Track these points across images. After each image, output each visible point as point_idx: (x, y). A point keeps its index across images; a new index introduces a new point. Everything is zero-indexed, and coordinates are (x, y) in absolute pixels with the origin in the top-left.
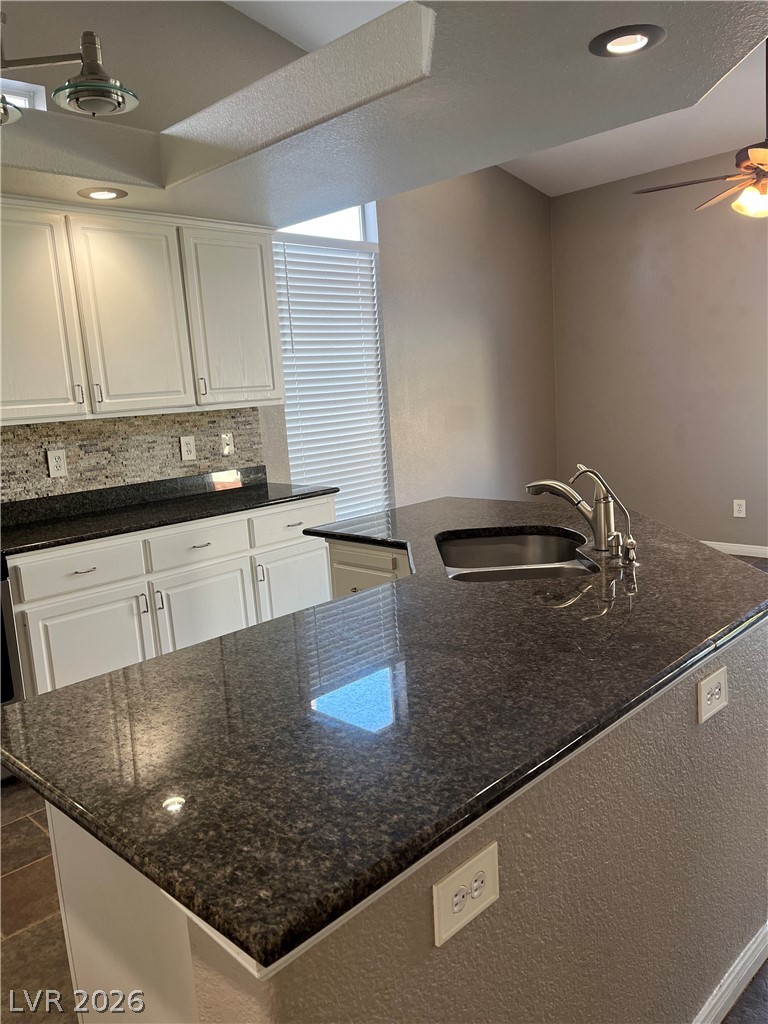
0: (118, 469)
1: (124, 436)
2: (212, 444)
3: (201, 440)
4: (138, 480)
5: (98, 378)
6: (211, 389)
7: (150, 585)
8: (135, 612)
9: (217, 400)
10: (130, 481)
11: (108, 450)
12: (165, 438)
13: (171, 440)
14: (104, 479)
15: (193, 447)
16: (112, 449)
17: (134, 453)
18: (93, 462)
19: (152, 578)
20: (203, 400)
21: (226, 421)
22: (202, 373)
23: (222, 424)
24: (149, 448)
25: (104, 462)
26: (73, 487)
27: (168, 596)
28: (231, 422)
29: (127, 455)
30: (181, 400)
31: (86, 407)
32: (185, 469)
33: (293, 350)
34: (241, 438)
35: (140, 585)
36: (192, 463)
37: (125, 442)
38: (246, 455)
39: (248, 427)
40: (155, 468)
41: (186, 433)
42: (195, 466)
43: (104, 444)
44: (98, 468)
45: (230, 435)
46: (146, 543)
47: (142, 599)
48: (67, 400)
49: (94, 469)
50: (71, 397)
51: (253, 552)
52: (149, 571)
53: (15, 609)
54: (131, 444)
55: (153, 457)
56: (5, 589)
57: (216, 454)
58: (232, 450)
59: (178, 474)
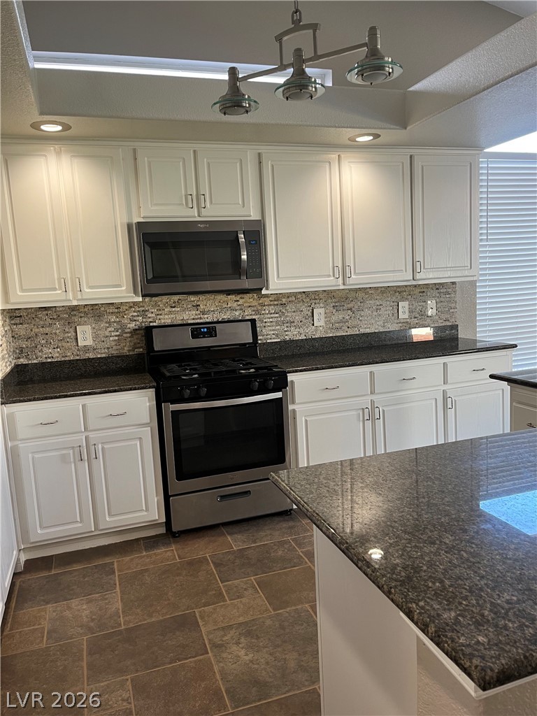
0: (356, 322)
1: (362, 301)
2: (420, 308)
3: (413, 305)
4: (368, 331)
5: (349, 261)
6: (424, 268)
7: (372, 402)
8: (361, 419)
9: (426, 277)
10: (362, 331)
11: (351, 309)
12: (388, 303)
13: (392, 304)
14: (347, 329)
15: (407, 310)
16: (353, 309)
17: (367, 312)
18: (341, 317)
19: (374, 397)
20: (418, 276)
21: (432, 291)
22: (419, 257)
23: (429, 294)
24: (377, 309)
25: (348, 317)
26: (327, 333)
27: (384, 411)
28: (435, 293)
29: (362, 313)
30: (402, 277)
31: (340, 280)
32: (400, 325)
33: (487, 240)
34: (442, 304)
35: (366, 401)
36: (405, 321)
37: (362, 304)
38: (444, 316)
39: (447, 296)
40: (379, 323)
41: (403, 299)
42: (407, 322)
43: (349, 305)
44: (343, 321)
45: (434, 302)
46: (372, 373)
47: (366, 411)
48: (329, 276)
49: (341, 321)
50: (331, 274)
51: (445, 387)
52: (372, 393)
53: (291, 407)
54: (366, 306)
55: (380, 315)
56: (285, 394)
57: (422, 315)
58: (434, 312)
59: (396, 327)
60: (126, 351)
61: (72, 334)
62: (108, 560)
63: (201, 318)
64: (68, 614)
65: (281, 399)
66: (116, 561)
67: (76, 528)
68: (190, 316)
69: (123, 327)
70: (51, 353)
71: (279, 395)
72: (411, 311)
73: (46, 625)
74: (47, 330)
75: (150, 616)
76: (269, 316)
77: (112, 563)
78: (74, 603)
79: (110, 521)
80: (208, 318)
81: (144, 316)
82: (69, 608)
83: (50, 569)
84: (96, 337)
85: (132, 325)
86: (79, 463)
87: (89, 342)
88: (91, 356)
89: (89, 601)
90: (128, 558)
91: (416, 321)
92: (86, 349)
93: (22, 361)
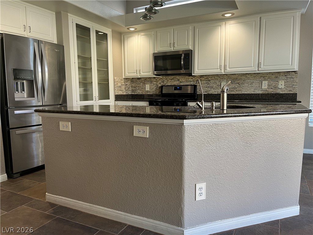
0: (240, 89)
1: (244, 80)
2: (275, 84)
3: (270, 83)
4: (246, 93)
10: (243, 93)
11: (238, 83)
12: (257, 81)
13: (259, 82)
14: (236, 91)
16: (239, 83)
17: (246, 85)
18: (233, 86)
20: (260, 69)
21: (282, 77)
23: (280, 78)
24: (251, 84)
25: (237, 87)
28: (284, 77)
29: (244, 85)
31: (223, 71)
32: (263, 91)
34: (288, 83)
37: (244, 82)
38: (289, 89)
39: (292, 79)
40: (252, 90)
41: (265, 80)
42: (267, 90)
44: (235, 88)
45: (283, 82)
54: (246, 82)
55: (252, 87)
57: (276, 87)
58: (283, 87)
59: (260, 92)
60: (157, 93)
61: (144, 87)
63: (180, 84)
68: (176, 83)
69: (157, 85)
70: (139, 92)
72: (268, 85)
74: (139, 85)
76: (203, 84)
80: (182, 84)
81: (163, 83)
84: (150, 88)
85: (160, 85)
87: (148, 89)
88: (149, 94)
91: (272, 90)
92: (148, 91)
93: (133, 93)
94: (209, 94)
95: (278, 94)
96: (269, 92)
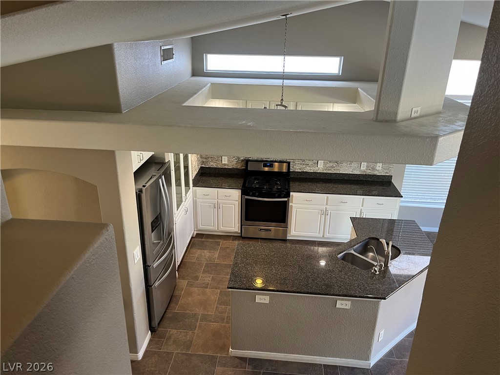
0: (338, 168)
2: (373, 166)
3: (369, 164)
4: (344, 172)
7: (326, 208)
8: (320, 214)
10: (341, 172)
14: (333, 170)
15: (365, 166)
16: (338, 162)
17: (345, 164)
18: (331, 165)
19: (327, 206)
24: (350, 164)
25: (335, 166)
26: (324, 171)
29: (342, 165)
32: (361, 172)
34: (385, 165)
38: (385, 171)
40: (350, 170)
42: (365, 171)
44: (332, 167)
45: (381, 164)
46: (327, 197)
47: (323, 211)
49: (331, 167)
51: (362, 208)
52: (327, 204)
53: (290, 204)
55: (351, 167)
56: (289, 200)
57: (373, 169)
58: (380, 168)
59: (358, 173)
60: (239, 167)
61: (220, 159)
62: (219, 240)
63: (268, 159)
64: (203, 254)
65: (286, 201)
66: (221, 241)
67: (211, 228)
68: (265, 157)
69: (239, 159)
70: (212, 164)
71: (286, 199)
72: (367, 167)
73: (197, 256)
74: (212, 156)
75: (224, 262)
77: (220, 242)
78: (206, 251)
79: (222, 228)
82: (204, 252)
83: (202, 238)
84: (228, 161)
85: (242, 158)
86: (214, 209)
87: (226, 162)
88: (226, 167)
89: (210, 252)
90: (225, 242)
91: (370, 171)
92: (225, 165)
93: (203, 166)
94: (303, 172)
95: (375, 175)
96: (367, 173)
